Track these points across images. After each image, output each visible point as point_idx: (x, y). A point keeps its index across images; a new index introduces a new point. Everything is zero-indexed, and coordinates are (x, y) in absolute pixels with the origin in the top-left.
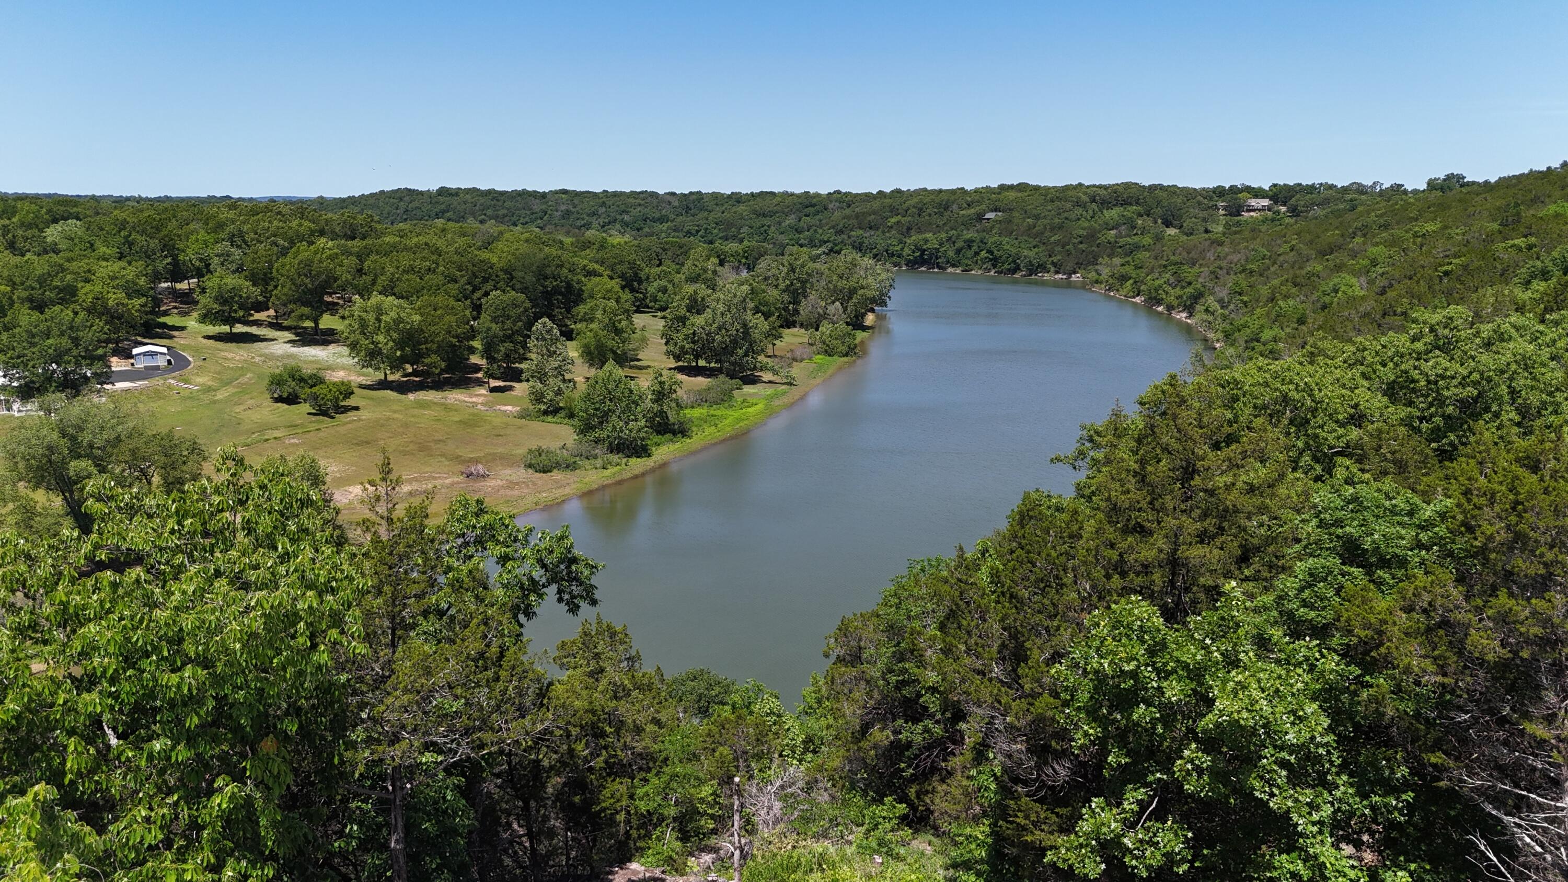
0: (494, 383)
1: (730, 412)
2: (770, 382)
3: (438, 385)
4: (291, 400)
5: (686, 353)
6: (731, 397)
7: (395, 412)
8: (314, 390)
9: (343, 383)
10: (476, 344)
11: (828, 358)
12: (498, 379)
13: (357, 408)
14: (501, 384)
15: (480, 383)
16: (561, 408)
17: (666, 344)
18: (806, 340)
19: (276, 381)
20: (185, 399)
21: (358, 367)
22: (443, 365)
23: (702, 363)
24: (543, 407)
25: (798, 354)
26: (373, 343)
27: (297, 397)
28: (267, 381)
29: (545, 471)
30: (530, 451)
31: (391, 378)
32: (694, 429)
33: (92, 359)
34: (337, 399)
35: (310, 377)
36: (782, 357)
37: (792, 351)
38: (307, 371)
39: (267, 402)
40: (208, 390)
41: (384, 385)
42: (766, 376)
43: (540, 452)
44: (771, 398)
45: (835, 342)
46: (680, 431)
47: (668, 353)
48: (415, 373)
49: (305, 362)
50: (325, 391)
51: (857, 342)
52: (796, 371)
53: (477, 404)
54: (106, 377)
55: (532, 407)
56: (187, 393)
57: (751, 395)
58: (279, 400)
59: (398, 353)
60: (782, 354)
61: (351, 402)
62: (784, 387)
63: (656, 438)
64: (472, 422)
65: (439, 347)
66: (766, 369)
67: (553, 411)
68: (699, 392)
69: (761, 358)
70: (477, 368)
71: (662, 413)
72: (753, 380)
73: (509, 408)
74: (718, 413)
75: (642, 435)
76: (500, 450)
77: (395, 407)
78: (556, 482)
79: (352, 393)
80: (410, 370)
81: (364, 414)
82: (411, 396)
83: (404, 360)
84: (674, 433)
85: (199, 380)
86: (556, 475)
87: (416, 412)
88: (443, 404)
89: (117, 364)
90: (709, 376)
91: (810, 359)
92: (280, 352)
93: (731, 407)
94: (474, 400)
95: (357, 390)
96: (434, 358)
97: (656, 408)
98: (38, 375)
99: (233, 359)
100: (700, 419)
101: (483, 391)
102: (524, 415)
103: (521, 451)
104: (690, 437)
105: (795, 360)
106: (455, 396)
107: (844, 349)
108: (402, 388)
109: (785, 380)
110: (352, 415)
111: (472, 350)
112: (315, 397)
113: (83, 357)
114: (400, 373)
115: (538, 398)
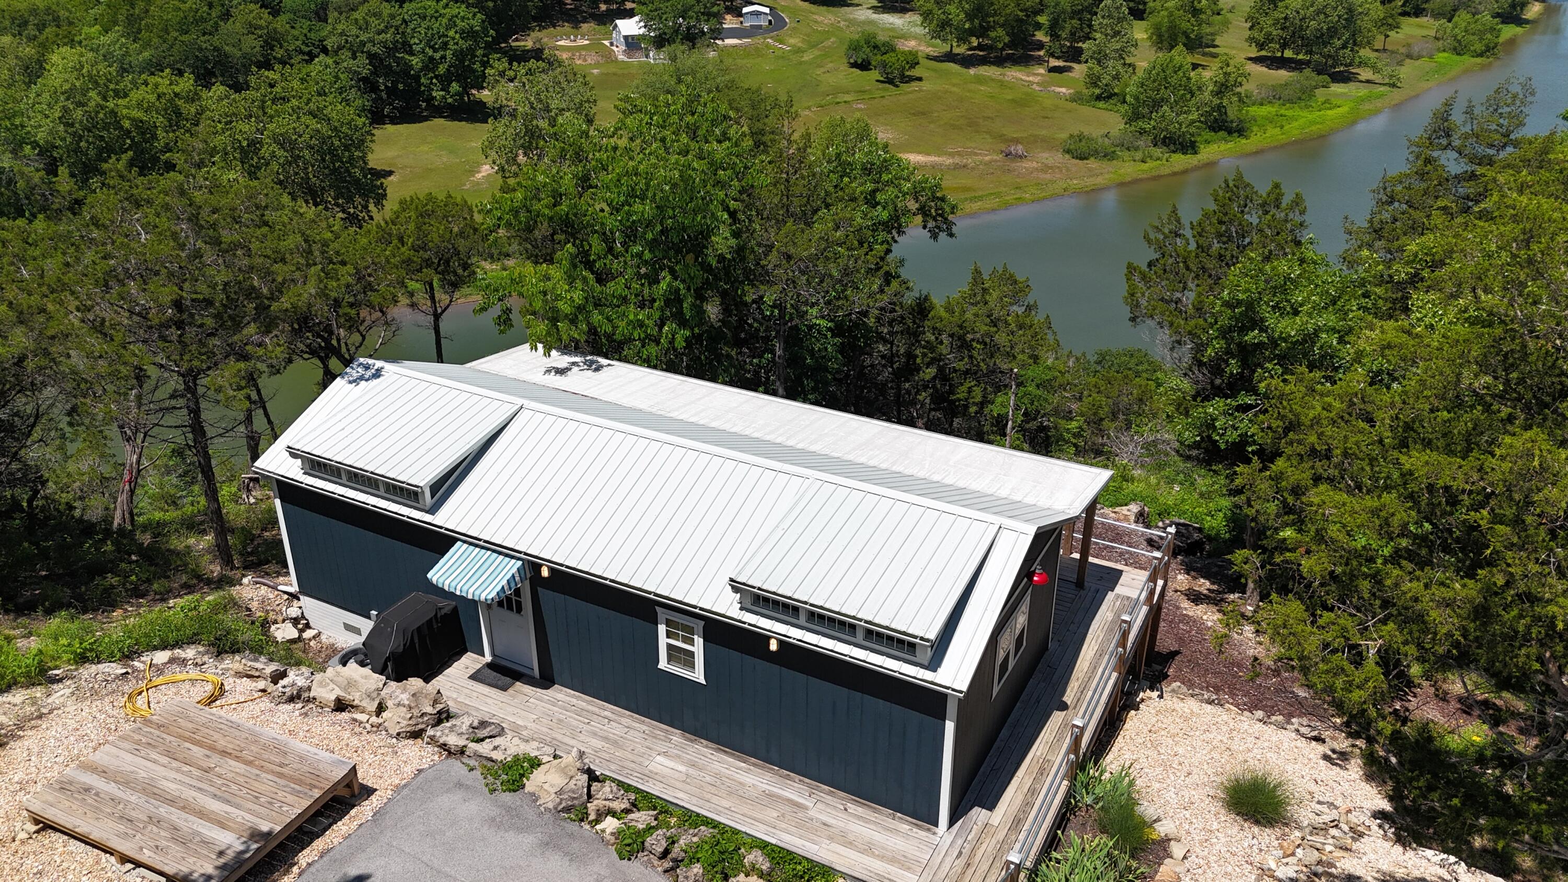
0: (1054, 63)
1: (1305, 113)
2: (1368, 81)
3: (1000, 62)
4: (864, 66)
5: (1271, 41)
6: (1311, 96)
7: (954, 85)
8: (885, 57)
9: (910, 52)
10: (1042, 19)
11: (1456, 57)
12: (1058, 58)
13: (920, 79)
14: (1060, 63)
15: (1040, 61)
16: (1116, 94)
17: (1251, 28)
18: (1432, 33)
19: (854, 47)
20: (778, 58)
21: (929, 37)
22: (1007, 39)
23: (1288, 54)
24: (1097, 91)
25: (1416, 50)
26: (944, 13)
27: (870, 64)
28: (846, 46)
29: (1082, 158)
30: (1071, 136)
31: (956, 50)
32: (1255, 129)
33: (709, 15)
34: (904, 68)
35: (884, 45)
36: (1393, 52)
37: (1409, 45)
38: (882, 38)
39: (844, 67)
40: (798, 51)
41: (949, 57)
42: (1365, 74)
43: (1081, 138)
44: (1362, 100)
45: (1472, 38)
46: (1238, 130)
47: (1251, 40)
48: (980, 47)
49: (883, 30)
50: (893, 60)
51: (1501, 40)
52: (1406, 71)
53: (1032, 83)
54: (718, 33)
55: (1085, 91)
56: (780, 53)
57: (1338, 95)
58: (854, 65)
59: (967, 26)
60: (1395, 48)
61: (916, 72)
62: (1382, 89)
63: (1208, 135)
64: (1024, 101)
65: (1006, 21)
66: (1366, 65)
67: (1106, 96)
68: (1274, 88)
69: (1365, 53)
70: (1040, 45)
71: (1220, 108)
72: (1344, 78)
73: (1063, 90)
74: (1289, 113)
75: (1192, 130)
76: (1044, 132)
77: (954, 81)
78: (1090, 170)
79: (918, 63)
80: (975, 44)
81: (925, 85)
82: (972, 71)
83: (972, 32)
84: (1230, 132)
85: (792, 41)
86: (1092, 163)
87: (973, 86)
88: (1000, 81)
89: (730, 22)
90: (1294, 69)
91: (1431, 57)
92: (863, 18)
93: (1307, 107)
94: (1031, 79)
95: (923, 61)
96: (1000, 32)
97: (1216, 101)
98: (669, 27)
99: (822, 22)
100: (1266, 118)
101: (1042, 71)
102: (1076, 98)
103: (1064, 136)
104: (1247, 138)
105: (1409, 56)
106: (1014, 74)
107: (1479, 47)
108: (966, 62)
109: (1387, 81)
110: (915, 85)
111: (1038, 26)
112: (884, 65)
113: (703, 14)
114: (966, 47)
115: (1093, 81)
